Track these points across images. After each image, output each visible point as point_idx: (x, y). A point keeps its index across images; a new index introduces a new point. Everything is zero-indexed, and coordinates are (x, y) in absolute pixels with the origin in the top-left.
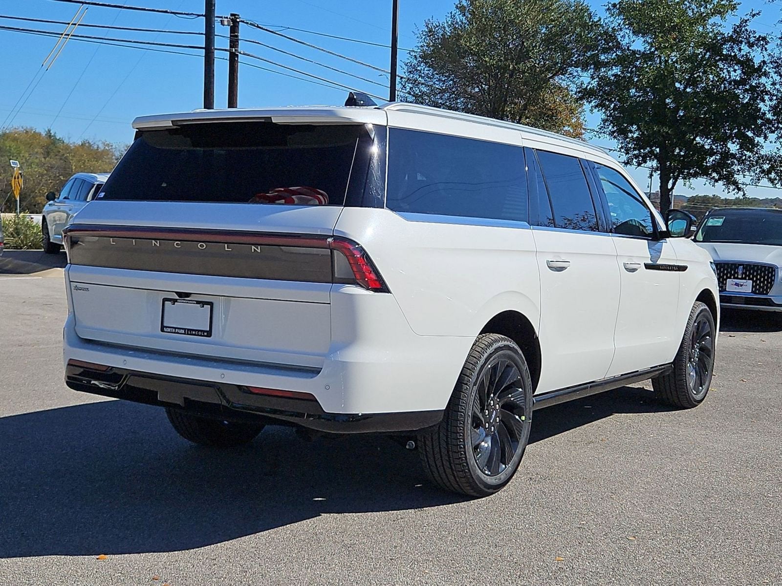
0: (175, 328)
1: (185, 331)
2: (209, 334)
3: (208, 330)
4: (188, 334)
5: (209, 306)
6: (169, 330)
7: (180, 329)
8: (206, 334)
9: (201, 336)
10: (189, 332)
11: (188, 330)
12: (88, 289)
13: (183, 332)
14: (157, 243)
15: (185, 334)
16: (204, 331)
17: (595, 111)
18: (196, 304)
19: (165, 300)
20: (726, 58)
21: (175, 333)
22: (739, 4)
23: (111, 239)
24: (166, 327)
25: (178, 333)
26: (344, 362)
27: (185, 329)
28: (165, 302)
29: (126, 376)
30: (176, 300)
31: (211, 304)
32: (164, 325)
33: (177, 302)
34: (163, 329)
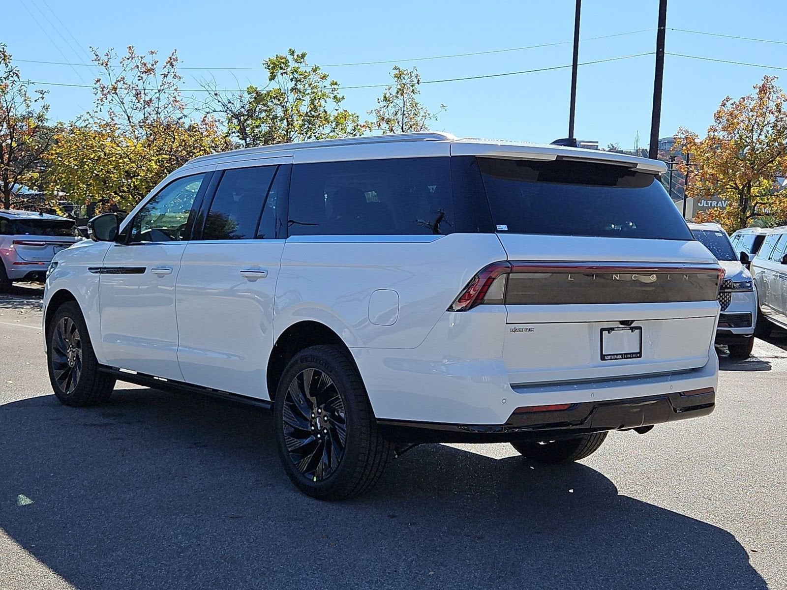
0: (614, 355)
1: (622, 356)
2: (639, 355)
3: (639, 351)
4: (625, 358)
5: (640, 330)
6: (609, 357)
7: (618, 354)
9: (635, 357)
10: (626, 356)
11: (625, 354)
13: (621, 357)
14: (617, 277)
15: (622, 359)
16: (636, 354)
19: (602, 330)
21: (614, 359)
24: (607, 355)
25: (616, 359)
27: (621, 354)
28: (603, 332)
29: (594, 408)
30: (613, 329)
31: (640, 328)
32: (604, 354)
33: (614, 330)
34: (603, 357)
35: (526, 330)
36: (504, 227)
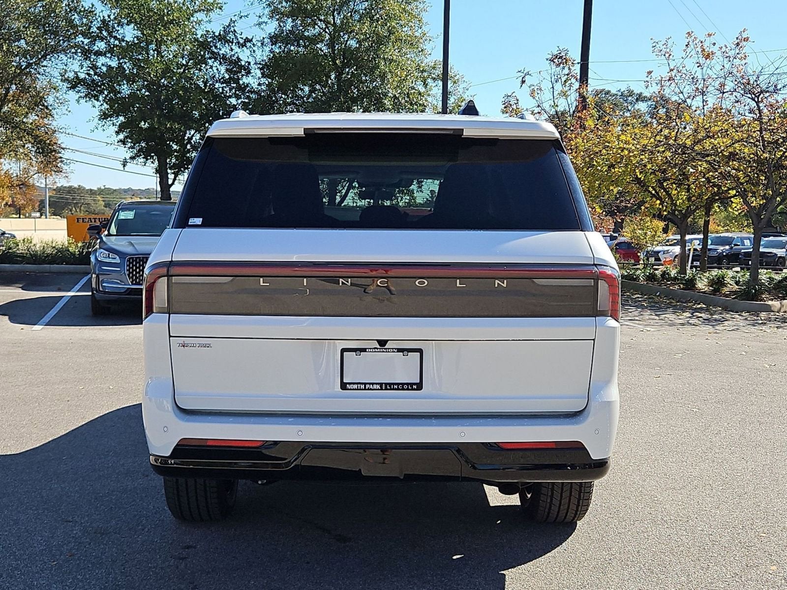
0: (365, 384)
1: (381, 387)
2: (419, 386)
3: (418, 381)
4: (387, 389)
5: (419, 353)
6: (355, 386)
7: (373, 384)
8: (415, 387)
10: (389, 386)
11: (386, 384)
12: (210, 344)
15: (382, 389)
16: (411, 384)
17: (82, 101)
18: (397, 352)
19: (343, 350)
20: (215, 56)
21: (364, 389)
22: (225, 4)
23: (261, 279)
24: (350, 384)
25: (369, 389)
26: (609, 402)
27: (381, 384)
28: (345, 353)
29: (303, 450)
30: (364, 350)
31: (420, 351)
32: (345, 381)
33: (366, 351)
34: (344, 386)
35: (201, 346)
36: (198, 221)
